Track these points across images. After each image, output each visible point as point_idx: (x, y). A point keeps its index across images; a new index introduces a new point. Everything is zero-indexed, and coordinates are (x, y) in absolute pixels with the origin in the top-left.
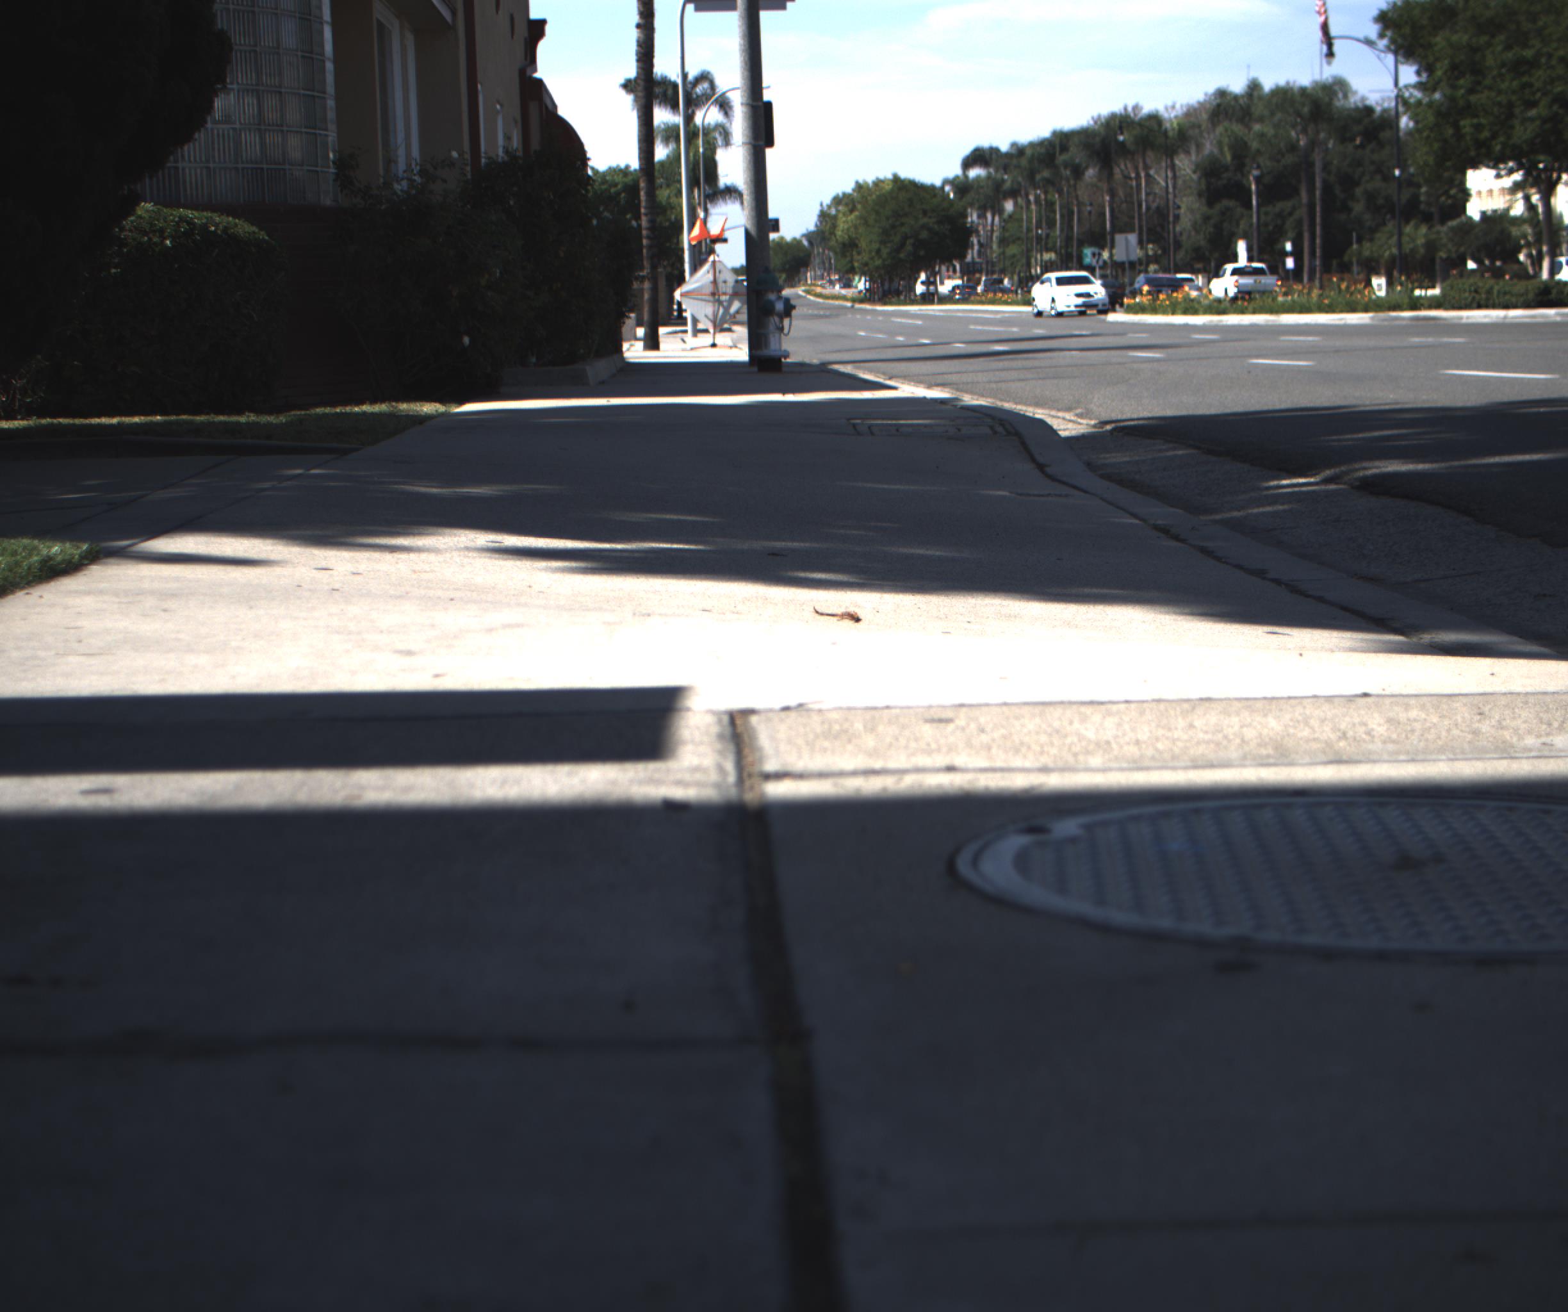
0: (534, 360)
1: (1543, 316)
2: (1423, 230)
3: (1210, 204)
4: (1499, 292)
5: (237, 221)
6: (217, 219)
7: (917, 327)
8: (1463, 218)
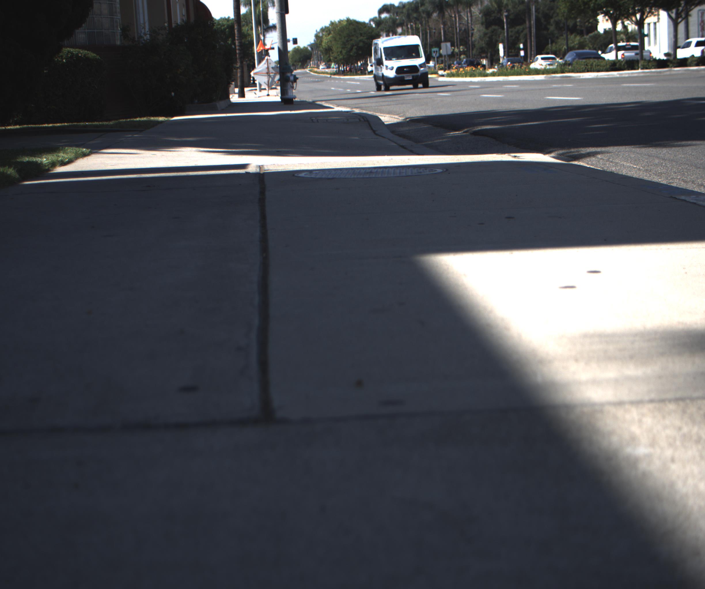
0: (196, 101)
1: (612, 75)
2: (578, 38)
3: (487, 28)
4: (595, 65)
5: (88, 52)
6: (81, 52)
7: (357, 85)
8: (596, 32)
